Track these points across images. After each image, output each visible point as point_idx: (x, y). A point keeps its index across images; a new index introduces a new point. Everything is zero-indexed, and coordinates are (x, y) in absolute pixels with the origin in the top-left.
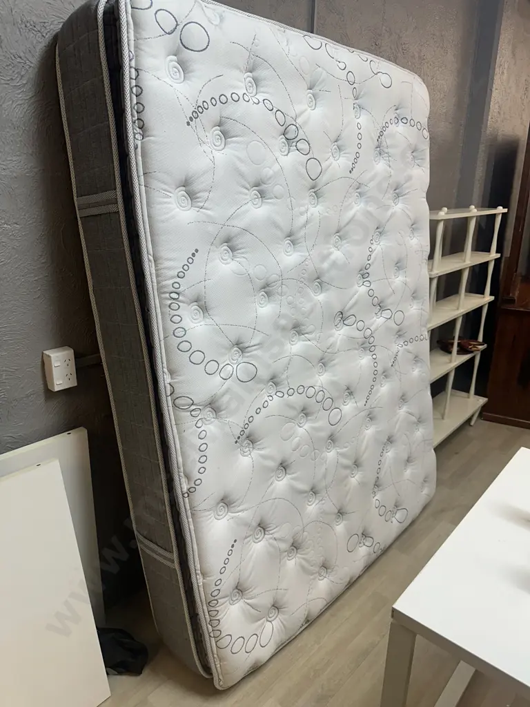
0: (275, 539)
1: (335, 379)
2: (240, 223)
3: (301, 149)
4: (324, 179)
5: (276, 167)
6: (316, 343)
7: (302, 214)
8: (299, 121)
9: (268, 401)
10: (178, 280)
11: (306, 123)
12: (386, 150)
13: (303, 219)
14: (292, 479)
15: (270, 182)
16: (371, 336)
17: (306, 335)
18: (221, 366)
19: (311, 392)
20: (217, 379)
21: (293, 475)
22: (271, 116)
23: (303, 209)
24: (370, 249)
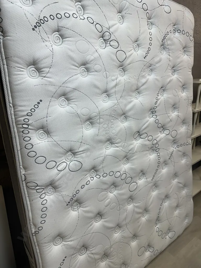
0: (92, 254)
1: (133, 167)
2: (71, 86)
3: (113, 45)
4: (128, 61)
5: (96, 55)
6: (121, 148)
7: (113, 80)
8: (111, 30)
9: (90, 180)
10: (27, 117)
11: (116, 31)
12: (167, 47)
13: (114, 83)
14: (105, 221)
15: (92, 63)
16: (157, 143)
17: (115, 144)
18: (58, 164)
19: (118, 174)
20: (55, 171)
21: (105, 220)
22: (92, 26)
23: (113, 78)
24: (157, 99)
